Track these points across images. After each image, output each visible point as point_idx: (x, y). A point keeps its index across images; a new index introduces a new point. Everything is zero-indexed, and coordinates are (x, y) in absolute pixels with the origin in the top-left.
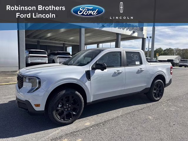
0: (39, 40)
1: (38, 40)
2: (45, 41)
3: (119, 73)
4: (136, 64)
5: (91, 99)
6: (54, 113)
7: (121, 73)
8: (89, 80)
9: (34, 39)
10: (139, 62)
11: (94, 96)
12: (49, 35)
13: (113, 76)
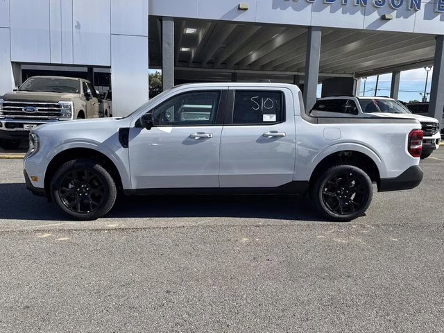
0: (237, 71)
1: (233, 71)
2: (250, 72)
3: (202, 138)
4: (264, 120)
5: (131, 184)
6: (57, 193)
7: (207, 137)
8: (124, 147)
9: (224, 70)
10: (275, 116)
11: (139, 179)
12: (254, 56)
13: (185, 142)
